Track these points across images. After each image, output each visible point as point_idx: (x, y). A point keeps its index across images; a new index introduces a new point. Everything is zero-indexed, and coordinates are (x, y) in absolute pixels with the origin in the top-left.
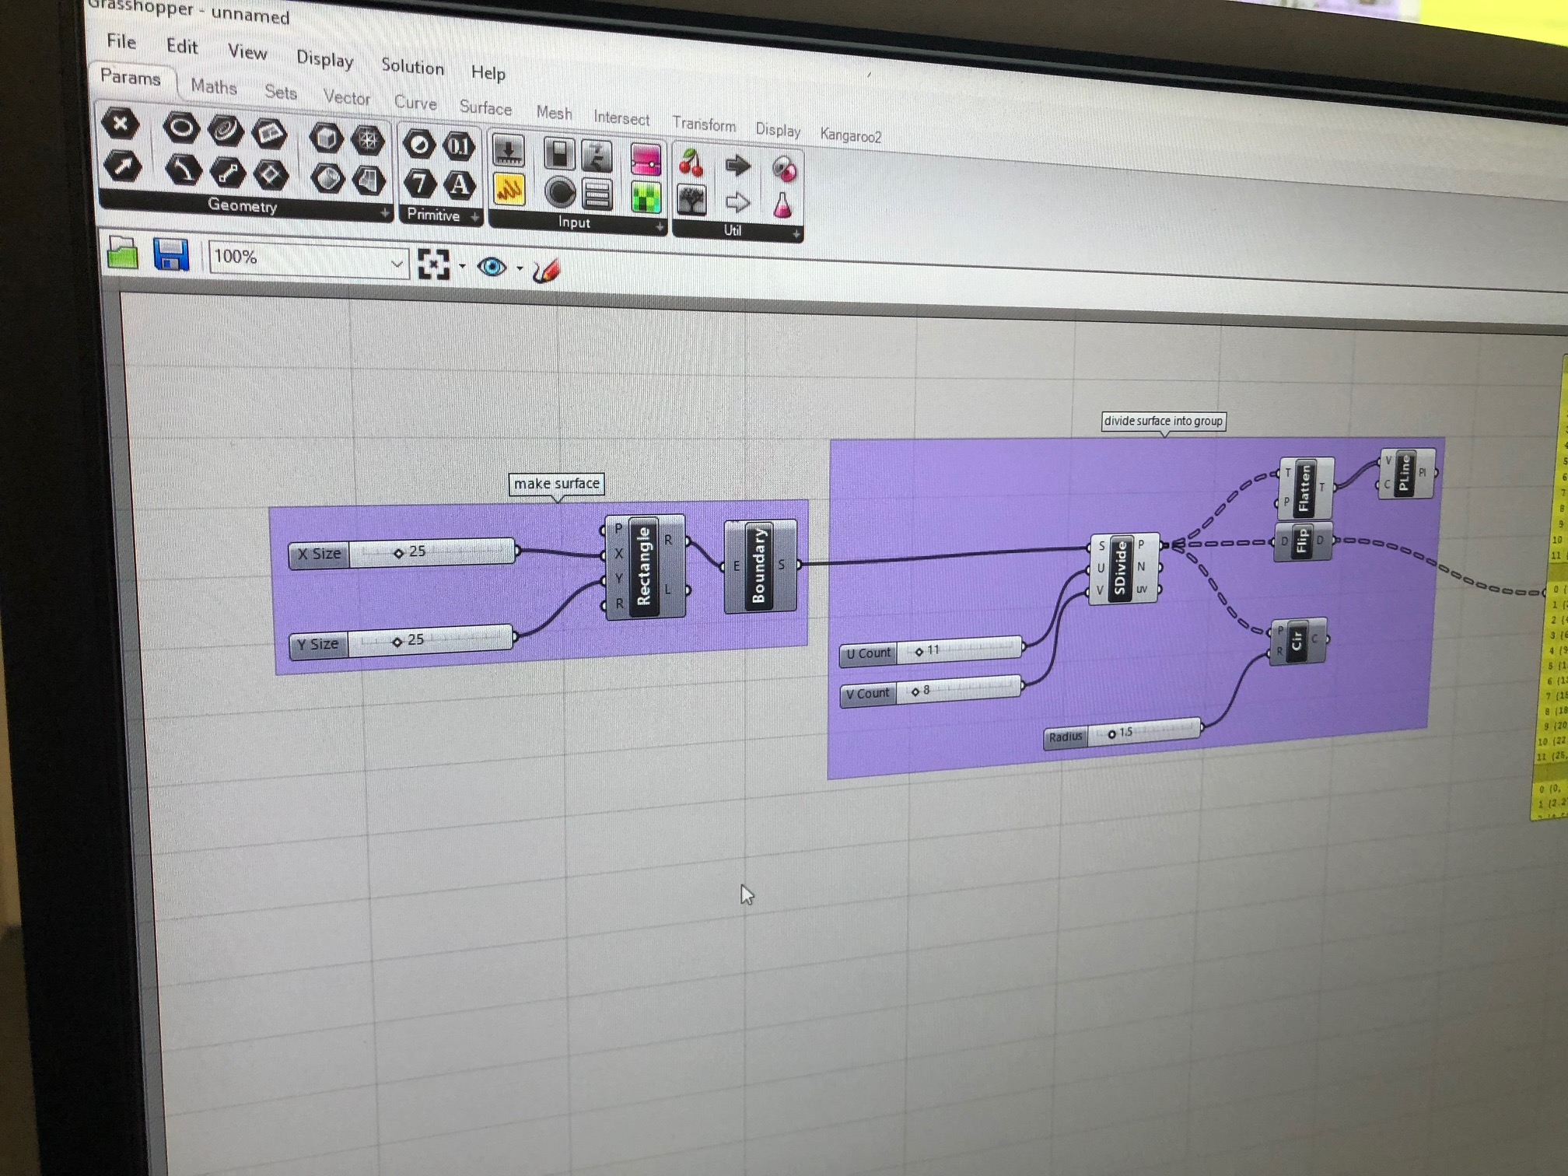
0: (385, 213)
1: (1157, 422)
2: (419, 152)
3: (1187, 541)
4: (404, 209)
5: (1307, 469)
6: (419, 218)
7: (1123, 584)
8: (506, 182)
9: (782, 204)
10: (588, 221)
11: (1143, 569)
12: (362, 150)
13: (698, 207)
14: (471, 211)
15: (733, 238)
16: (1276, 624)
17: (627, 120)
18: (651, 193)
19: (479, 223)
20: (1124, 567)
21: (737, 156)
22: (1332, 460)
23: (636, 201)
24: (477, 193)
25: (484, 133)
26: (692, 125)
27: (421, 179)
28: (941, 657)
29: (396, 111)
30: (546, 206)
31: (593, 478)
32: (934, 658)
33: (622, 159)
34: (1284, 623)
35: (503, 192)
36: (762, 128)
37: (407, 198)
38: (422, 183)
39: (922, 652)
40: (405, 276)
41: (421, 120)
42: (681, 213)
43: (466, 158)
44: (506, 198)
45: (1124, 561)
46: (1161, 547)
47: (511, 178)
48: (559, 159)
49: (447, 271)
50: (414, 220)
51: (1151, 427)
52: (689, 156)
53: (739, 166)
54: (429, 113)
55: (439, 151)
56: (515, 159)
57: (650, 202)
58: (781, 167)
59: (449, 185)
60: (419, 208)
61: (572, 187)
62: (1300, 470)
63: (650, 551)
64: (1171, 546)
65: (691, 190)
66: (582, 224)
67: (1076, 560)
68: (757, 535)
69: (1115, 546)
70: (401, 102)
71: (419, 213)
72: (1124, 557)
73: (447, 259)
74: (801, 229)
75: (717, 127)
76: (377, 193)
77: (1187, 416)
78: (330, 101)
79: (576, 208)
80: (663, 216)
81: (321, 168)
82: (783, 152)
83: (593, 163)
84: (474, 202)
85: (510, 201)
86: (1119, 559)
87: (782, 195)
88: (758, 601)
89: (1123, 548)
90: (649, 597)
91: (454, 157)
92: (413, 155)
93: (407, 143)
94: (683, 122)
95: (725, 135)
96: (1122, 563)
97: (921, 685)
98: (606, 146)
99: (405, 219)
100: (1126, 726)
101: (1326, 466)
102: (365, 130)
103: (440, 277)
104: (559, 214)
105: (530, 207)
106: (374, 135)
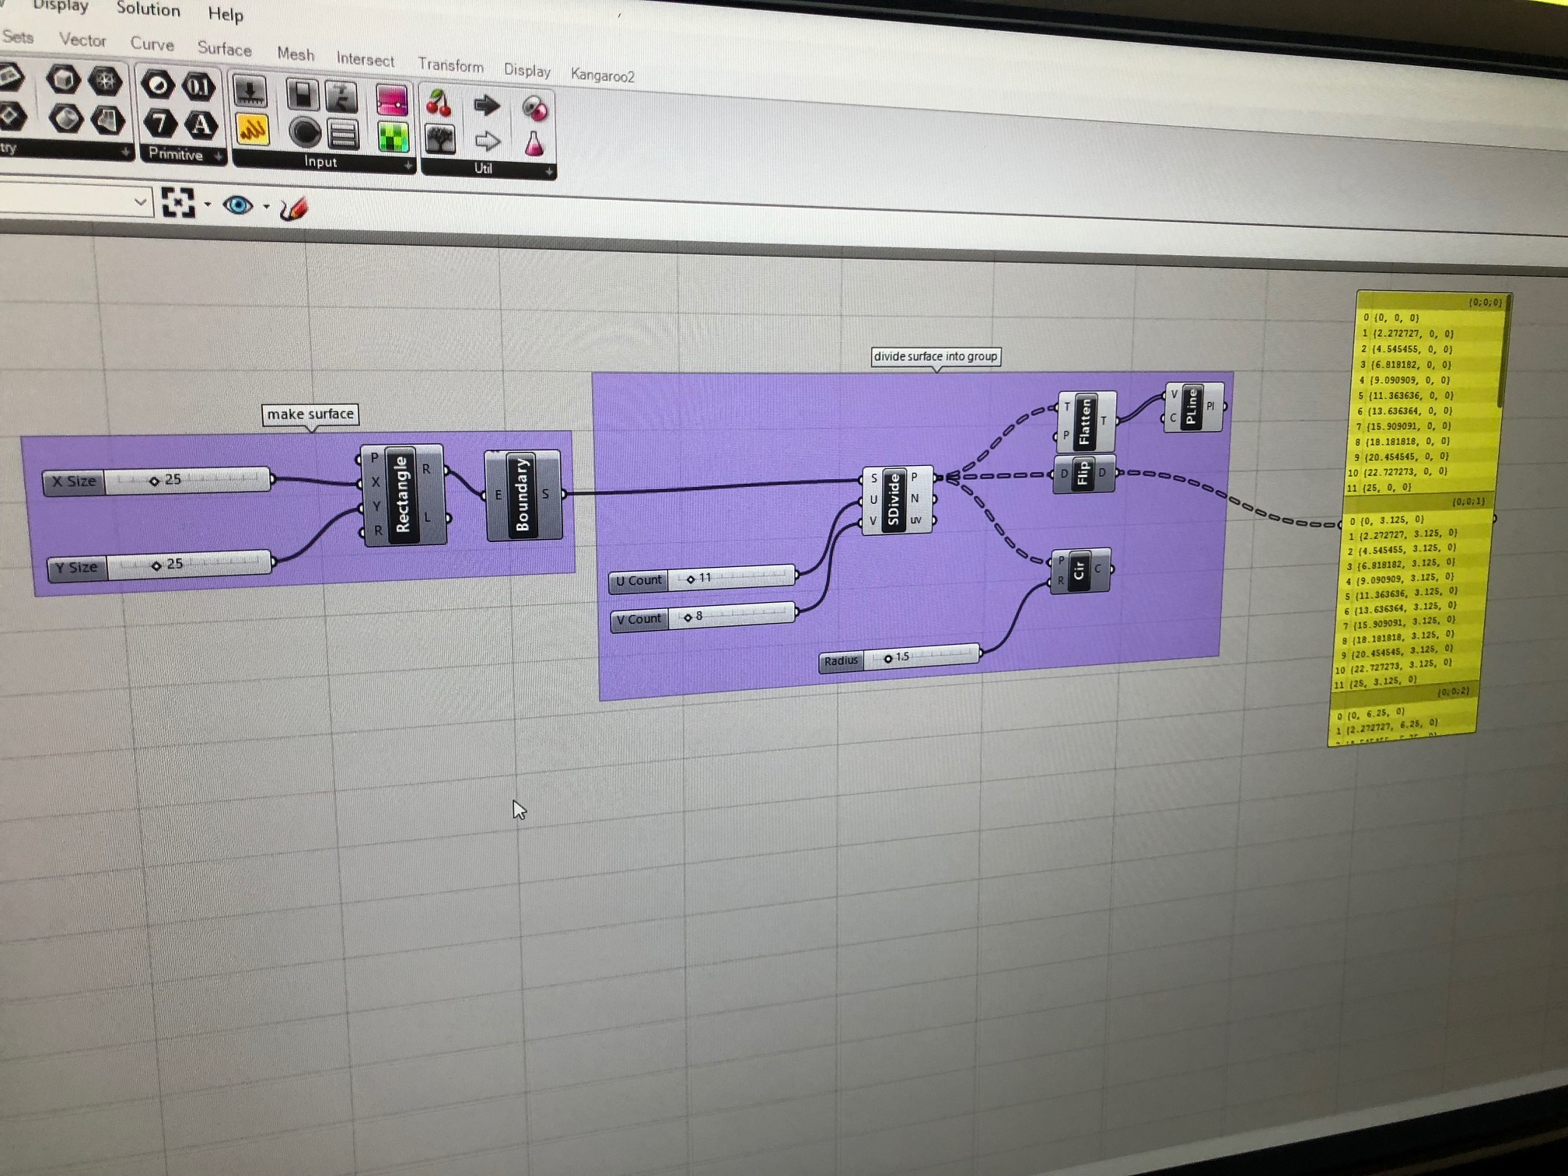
0: (126, 152)
1: (929, 357)
2: (159, 92)
3: (962, 474)
4: (145, 148)
5: (1087, 403)
6: (161, 156)
7: (897, 515)
8: (249, 122)
9: (534, 142)
10: (335, 161)
11: (917, 501)
12: (100, 90)
13: (447, 146)
14: (214, 150)
15: (483, 175)
16: (1057, 554)
17: (371, 62)
18: (398, 133)
19: (224, 162)
20: (897, 499)
21: (486, 96)
22: (1114, 394)
23: (383, 141)
24: (220, 132)
25: (224, 75)
26: (439, 66)
27: (159, 120)
28: (713, 584)
29: (132, 52)
30: (292, 147)
31: (347, 408)
32: (706, 585)
33: (367, 101)
34: (1065, 553)
35: (246, 133)
36: (511, 68)
37: (147, 137)
38: (162, 122)
39: (694, 580)
40: (150, 213)
41: (156, 61)
42: (429, 151)
43: (206, 98)
44: (249, 138)
45: (898, 493)
46: (935, 479)
47: (254, 119)
48: (302, 99)
49: (192, 209)
50: (156, 159)
51: (922, 362)
52: (437, 96)
53: (488, 106)
54: (166, 54)
55: (178, 92)
56: (257, 100)
57: (397, 141)
58: (532, 106)
59: (190, 124)
60: (160, 147)
61: (317, 128)
62: (1080, 404)
63: (407, 480)
64: (945, 478)
65: (439, 130)
66: (329, 163)
67: (849, 492)
68: (519, 465)
69: (888, 479)
70: (137, 43)
71: (161, 153)
72: (897, 489)
73: (191, 196)
74: (554, 167)
75: (463, 67)
76: (117, 133)
77: (960, 351)
78: (66, 43)
79: (322, 147)
80: (411, 155)
81: (58, 109)
82: (534, 92)
83: (338, 104)
84: (217, 142)
85: (253, 140)
86: (892, 491)
87: (534, 135)
88: (522, 529)
89: (896, 480)
90: (407, 525)
91: (194, 97)
92: (152, 95)
93: (145, 83)
94: (429, 63)
95: (471, 75)
96: (895, 495)
97: (693, 611)
98: (350, 87)
99: (146, 157)
100: (902, 651)
101: (1107, 402)
102: (102, 71)
103: (185, 215)
104: (303, 154)
105: (274, 147)
106: (111, 75)
